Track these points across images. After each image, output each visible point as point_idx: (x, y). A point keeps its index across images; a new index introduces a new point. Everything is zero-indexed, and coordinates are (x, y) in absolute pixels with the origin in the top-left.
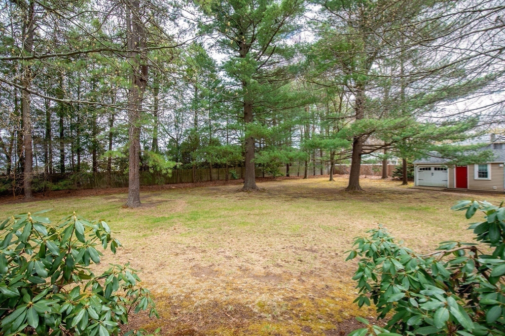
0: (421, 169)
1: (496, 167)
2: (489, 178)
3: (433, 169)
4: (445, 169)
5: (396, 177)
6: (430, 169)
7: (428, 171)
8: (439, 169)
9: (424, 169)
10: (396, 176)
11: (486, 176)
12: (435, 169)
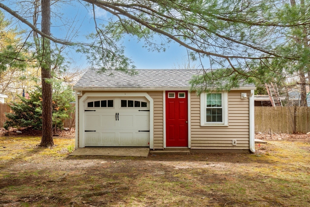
0: (90, 105)
1: (236, 98)
2: (226, 121)
3: (117, 103)
4: (144, 105)
5: (11, 129)
6: (111, 104)
7: (107, 109)
8: (131, 104)
9: (97, 104)
10: (12, 126)
11: (220, 119)
12: (124, 104)
